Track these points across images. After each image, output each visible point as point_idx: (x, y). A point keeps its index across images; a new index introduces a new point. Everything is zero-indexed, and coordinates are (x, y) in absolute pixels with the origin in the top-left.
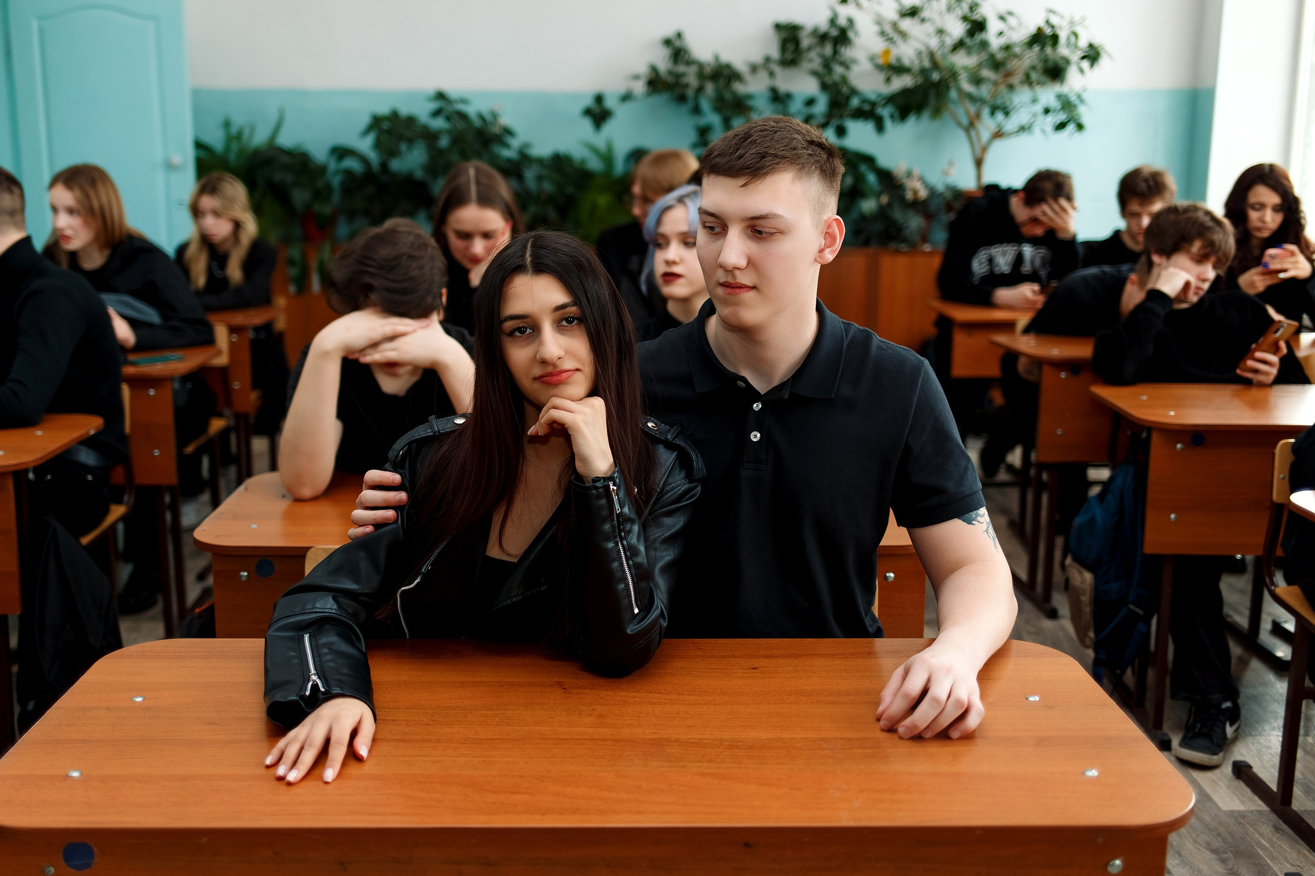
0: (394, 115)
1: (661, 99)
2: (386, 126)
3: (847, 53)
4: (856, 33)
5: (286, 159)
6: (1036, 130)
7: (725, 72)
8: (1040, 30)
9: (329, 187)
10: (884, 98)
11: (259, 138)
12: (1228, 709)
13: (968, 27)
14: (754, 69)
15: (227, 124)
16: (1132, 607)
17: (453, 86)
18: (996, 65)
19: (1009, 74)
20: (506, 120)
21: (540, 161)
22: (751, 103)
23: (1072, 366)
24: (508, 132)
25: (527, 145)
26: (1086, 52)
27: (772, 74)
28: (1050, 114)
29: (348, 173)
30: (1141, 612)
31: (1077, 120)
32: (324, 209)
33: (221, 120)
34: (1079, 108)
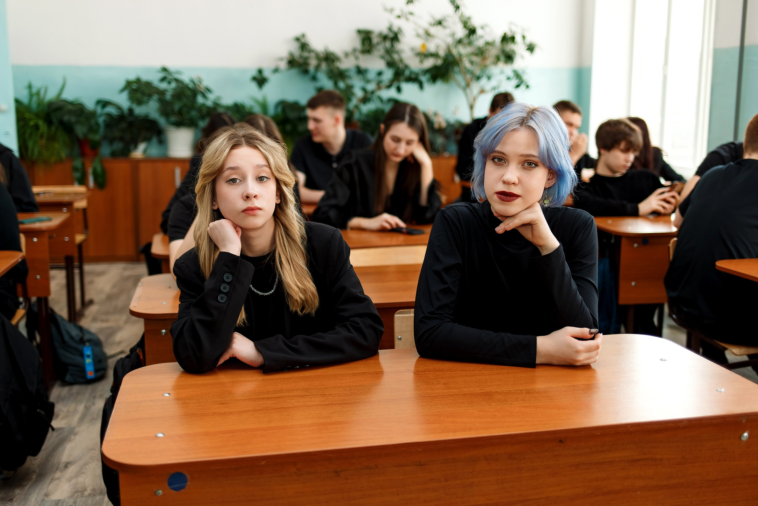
0: (138, 81)
1: (295, 72)
2: (134, 86)
3: (399, 46)
4: (403, 35)
5: (70, 107)
7: (332, 57)
8: (505, 34)
9: (97, 124)
10: (422, 71)
11: (51, 95)
13: (467, 32)
14: (347, 55)
15: (30, 87)
17: (172, 65)
18: (481, 52)
19: (484, 59)
20: (206, 82)
21: (227, 108)
22: (347, 74)
24: (209, 90)
25: (219, 98)
26: (527, 46)
27: (357, 58)
28: (509, 80)
29: (109, 115)
31: (526, 83)
32: (97, 137)
33: (26, 84)
34: (525, 77)
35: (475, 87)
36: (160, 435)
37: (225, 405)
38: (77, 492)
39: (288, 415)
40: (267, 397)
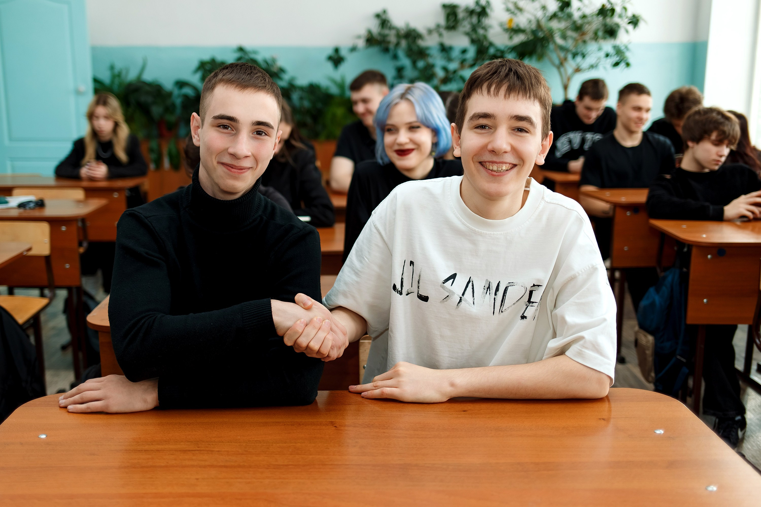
0: (213, 62)
1: (374, 50)
2: (208, 67)
3: (486, 21)
4: (492, 10)
5: (147, 88)
6: (601, 67)
7: (413, 34)
8: (603, 6)
9: (173, 105)
10: (509, 49)
11: (131, 76)
12: (739, 420)
13: (560, 4)
14: (430, 32)
15: (112, 68)
16: (679, 357)
17: (249, 44)
18: (577, 28)
19: (583, 34)
20: (281, 63)
21: (302, 89)
22: (428, 52)
23: (634, 208)
24: (282, 70)
25: (293, 79)
26: (630, 19)
27: (440, 35)
28: (609, 57)
29: (186, 97)
30: (684, 360)
31: (626, 60)
32: (171, 118)
33: (108, 64)
34: (628, 54)
35: (571, 65)
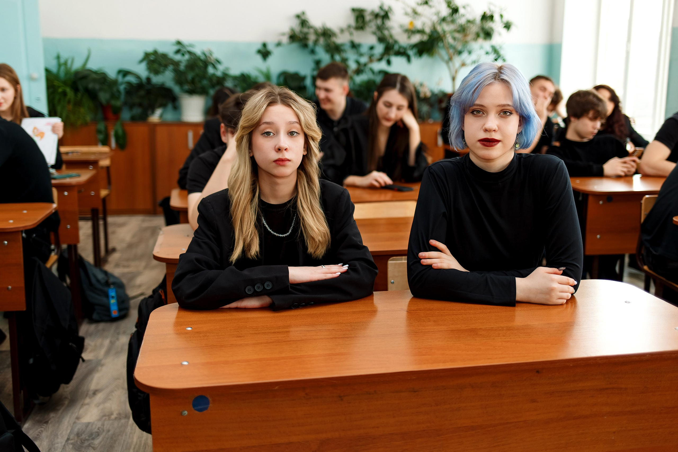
0: (155, 53)
1: (295, 45)
2: (152, 58)
3: (389, 23)
4: (393, 14)
5: (94, 76)
7: (329, 32)
8: (485, 13)
9: (119, 91)
10: (410, 46)
11: (77, 65)
13: (450, 11)
14: (342, 31)
15: (58, 57)
17: (185, 39)
18: (463, 30)
20: (216, 55)
21: (234, 78)
22: (342, 48)
24: (218, 62)
25: (227, 69)
26: (504, 24)
27: (351, 34)
28: (488, 54)
29: (129, 83)
31: (503, 57)
32: (118, 103)
33: (55, 55)
34: (502, 52)
35: (457, 61)
36: (185, 363)
37: (241, 338)
38: (104, 416)
39: (298, 347)
40: (278, 332)
